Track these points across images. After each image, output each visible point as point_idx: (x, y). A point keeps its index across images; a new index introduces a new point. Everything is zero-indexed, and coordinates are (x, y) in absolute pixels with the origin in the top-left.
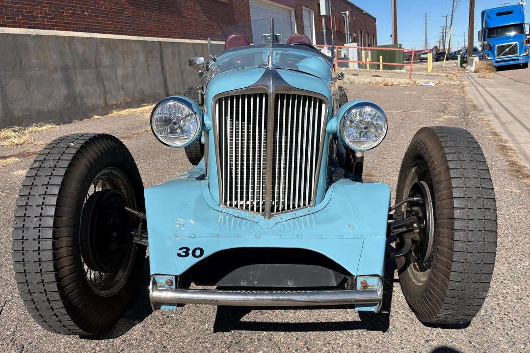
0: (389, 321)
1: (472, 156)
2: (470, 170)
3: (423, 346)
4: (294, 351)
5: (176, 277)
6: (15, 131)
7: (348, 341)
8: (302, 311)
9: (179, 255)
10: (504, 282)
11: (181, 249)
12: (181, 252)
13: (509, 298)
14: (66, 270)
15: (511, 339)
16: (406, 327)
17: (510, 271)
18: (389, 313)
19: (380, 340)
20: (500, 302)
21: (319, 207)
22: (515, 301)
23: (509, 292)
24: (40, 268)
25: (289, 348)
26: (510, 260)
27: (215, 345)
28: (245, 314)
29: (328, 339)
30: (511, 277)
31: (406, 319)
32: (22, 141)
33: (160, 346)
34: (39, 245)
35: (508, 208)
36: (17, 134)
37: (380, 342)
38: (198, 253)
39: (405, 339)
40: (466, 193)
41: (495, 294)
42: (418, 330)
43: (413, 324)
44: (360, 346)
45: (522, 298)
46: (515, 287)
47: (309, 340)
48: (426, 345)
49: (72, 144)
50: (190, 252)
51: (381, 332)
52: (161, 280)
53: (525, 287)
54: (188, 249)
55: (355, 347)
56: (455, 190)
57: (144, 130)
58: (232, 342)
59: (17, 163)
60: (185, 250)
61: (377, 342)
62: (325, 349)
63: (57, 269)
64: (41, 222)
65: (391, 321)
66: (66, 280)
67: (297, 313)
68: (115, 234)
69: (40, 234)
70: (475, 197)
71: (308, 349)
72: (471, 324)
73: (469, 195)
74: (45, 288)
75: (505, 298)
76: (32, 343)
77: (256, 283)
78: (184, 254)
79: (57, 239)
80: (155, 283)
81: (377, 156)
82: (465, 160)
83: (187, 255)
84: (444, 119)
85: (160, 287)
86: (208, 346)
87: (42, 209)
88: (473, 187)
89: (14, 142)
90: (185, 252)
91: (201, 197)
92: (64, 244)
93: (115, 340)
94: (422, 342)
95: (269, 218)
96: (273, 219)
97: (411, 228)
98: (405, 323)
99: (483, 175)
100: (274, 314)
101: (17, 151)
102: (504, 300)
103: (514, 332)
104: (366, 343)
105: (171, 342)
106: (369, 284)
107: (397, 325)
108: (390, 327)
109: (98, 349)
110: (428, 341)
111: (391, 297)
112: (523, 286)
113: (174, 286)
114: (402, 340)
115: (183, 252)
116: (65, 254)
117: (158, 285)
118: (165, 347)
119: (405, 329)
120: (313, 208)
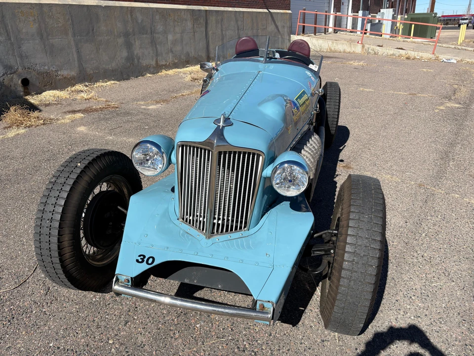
0: (301, 317)
1: (371, 218)
2: (365, 231)
3: (318, 344)
4: (221, 329)
5: (131, 278)
6: (86, 86)
7: (263, 329)
8: (240, 295)
9: (137, 261)
10: (413, 298)
11: (140, 256)
12: (139, 258)
13: (408, 314)
14: (67, 255)
15: (391, 353)
16: (312, 325)
17: (423, 288)
18: (304, 310)
19: (287, 332)
20: (399, 316)
21: (252, 231)
22: (412, 318)
23: (412, 308)
24: (50, 253)
25: (219, 326)
26: (429, 276)
27: (169, 313)
28: (199, 290)
29: (249, 324)
30: (421, 294)
31: (315, 318)
32: (89, 96)
33: (134, 305)
34: (50, 239)
35: (456, 221)
36: (87, 88)
37: (287, 335)
38: (150, 261)
39: (306, 336)
40: (356, 249)
41: (399, 308)
42: (320, 330)
43: (319, 323)
44: (270, 335)
45: (419, 317)
46: (420, 304)
47: (235, 322)
48: (320, 344)
49: (79, 164)
50: (145, 259)
51: (291, 326)
52: (122, 278)
53: (428, 306)
54: (144, 257)
55: (267, 335)
56: (348, 246)
57: (181, 94)
58: (182, 312)
59: (82, 119)
60: (142, 257)
61: (285, 334)
62: (244, 333)
63: (61, 255)
64: (51, 224)
65: (303, 317)
66: (68, 262)
67: (236, 297)
68: (111, 223)
69: (50, 232)
70: (362, 255)
71: (232, 329)
72: (365, 332)
73: (358, 251)
74: (54, 265)
75: (405, 313)
76: (55, 286)
77: (195, 281)
78: (140, 260)
79: (62, 235)
80: (117, 280)
81: (364, 146)
82: (363, 221)
83: (142, 262)
84: (447, 107)
85: (121, 282)
86: (165, 312)
87: (53, 215)
88: (363, 246)
89: (84, 97)
90: (142, 259)
91: (167, 210)
92: (66, 239)
93: (106, 295)
94: (319, 341)
95: (209, 238)
96: (212, 239)
97: (328, 253)
98: (313, 321)
99: (374, 236)
100: (219, 294)
101: (84, 106)
102: (403, 315)
103: (397, 347)
104: (276, 333)
105: (141, 305)
106: (265, 306)
107: (306, 322)
108: (300, 323)
109: (94, 300)
110: (323, 341)
111: (313, 295)
112: (427, 304)
113: (130, 283)
114: (304, 336)
115: (141, 259)
116: (67, 246)
117: (120, 281)
118: (136, 308)
119: (311, 327)
120: (247, 231)
